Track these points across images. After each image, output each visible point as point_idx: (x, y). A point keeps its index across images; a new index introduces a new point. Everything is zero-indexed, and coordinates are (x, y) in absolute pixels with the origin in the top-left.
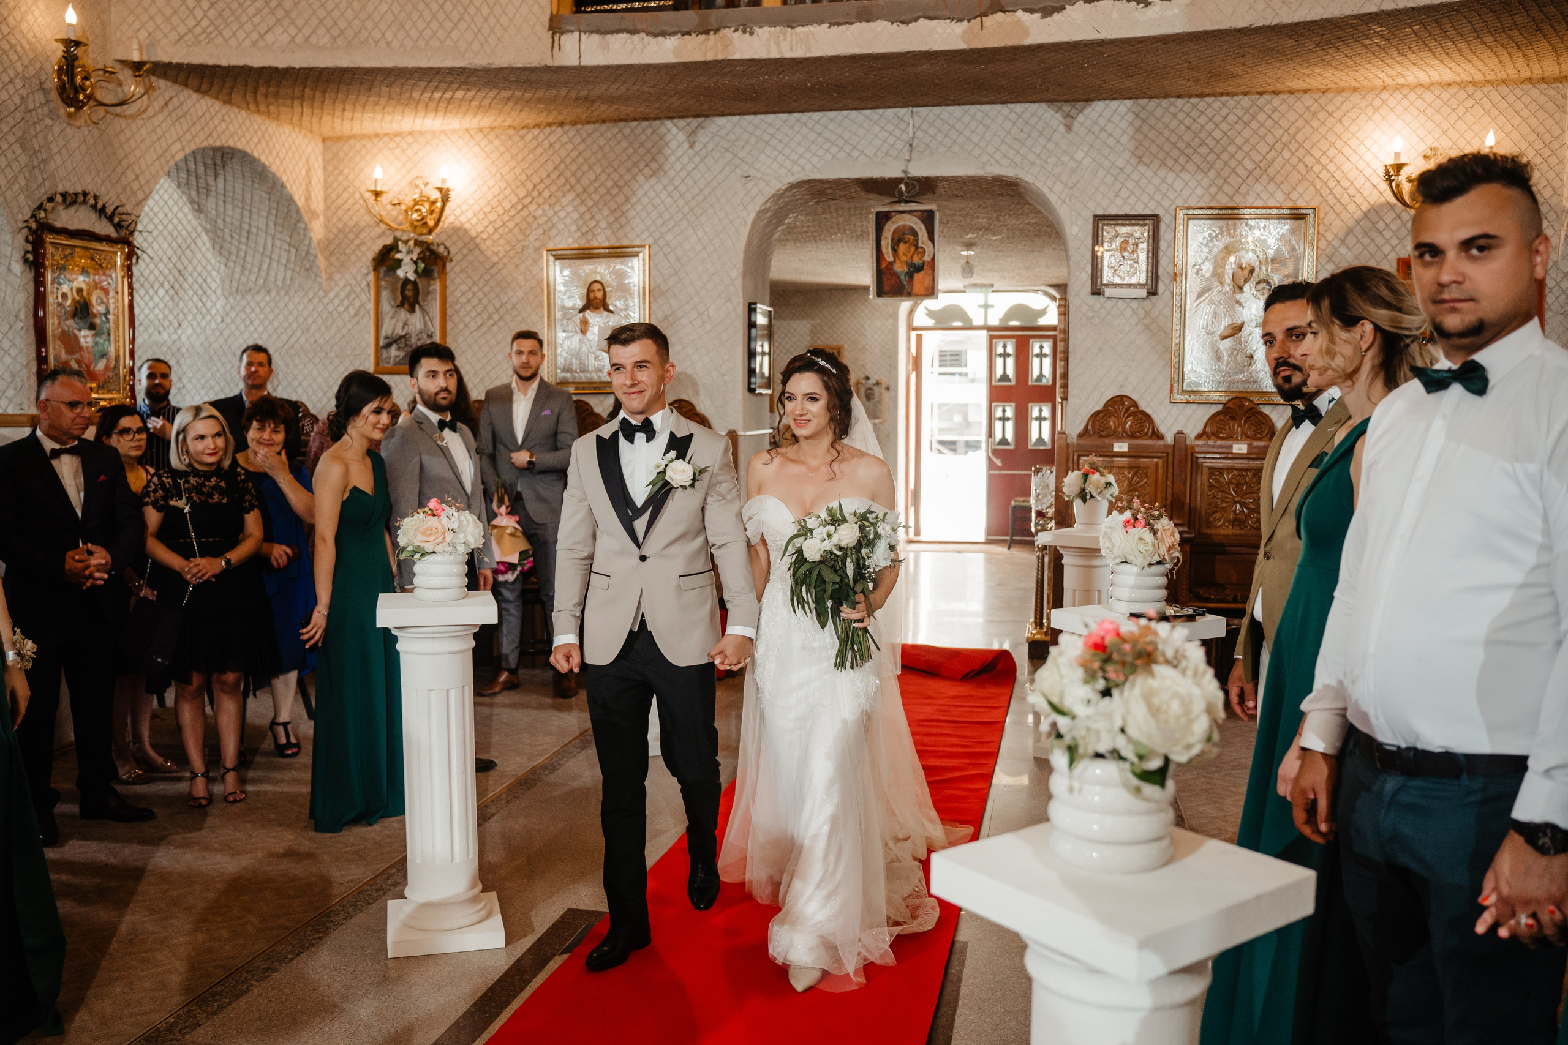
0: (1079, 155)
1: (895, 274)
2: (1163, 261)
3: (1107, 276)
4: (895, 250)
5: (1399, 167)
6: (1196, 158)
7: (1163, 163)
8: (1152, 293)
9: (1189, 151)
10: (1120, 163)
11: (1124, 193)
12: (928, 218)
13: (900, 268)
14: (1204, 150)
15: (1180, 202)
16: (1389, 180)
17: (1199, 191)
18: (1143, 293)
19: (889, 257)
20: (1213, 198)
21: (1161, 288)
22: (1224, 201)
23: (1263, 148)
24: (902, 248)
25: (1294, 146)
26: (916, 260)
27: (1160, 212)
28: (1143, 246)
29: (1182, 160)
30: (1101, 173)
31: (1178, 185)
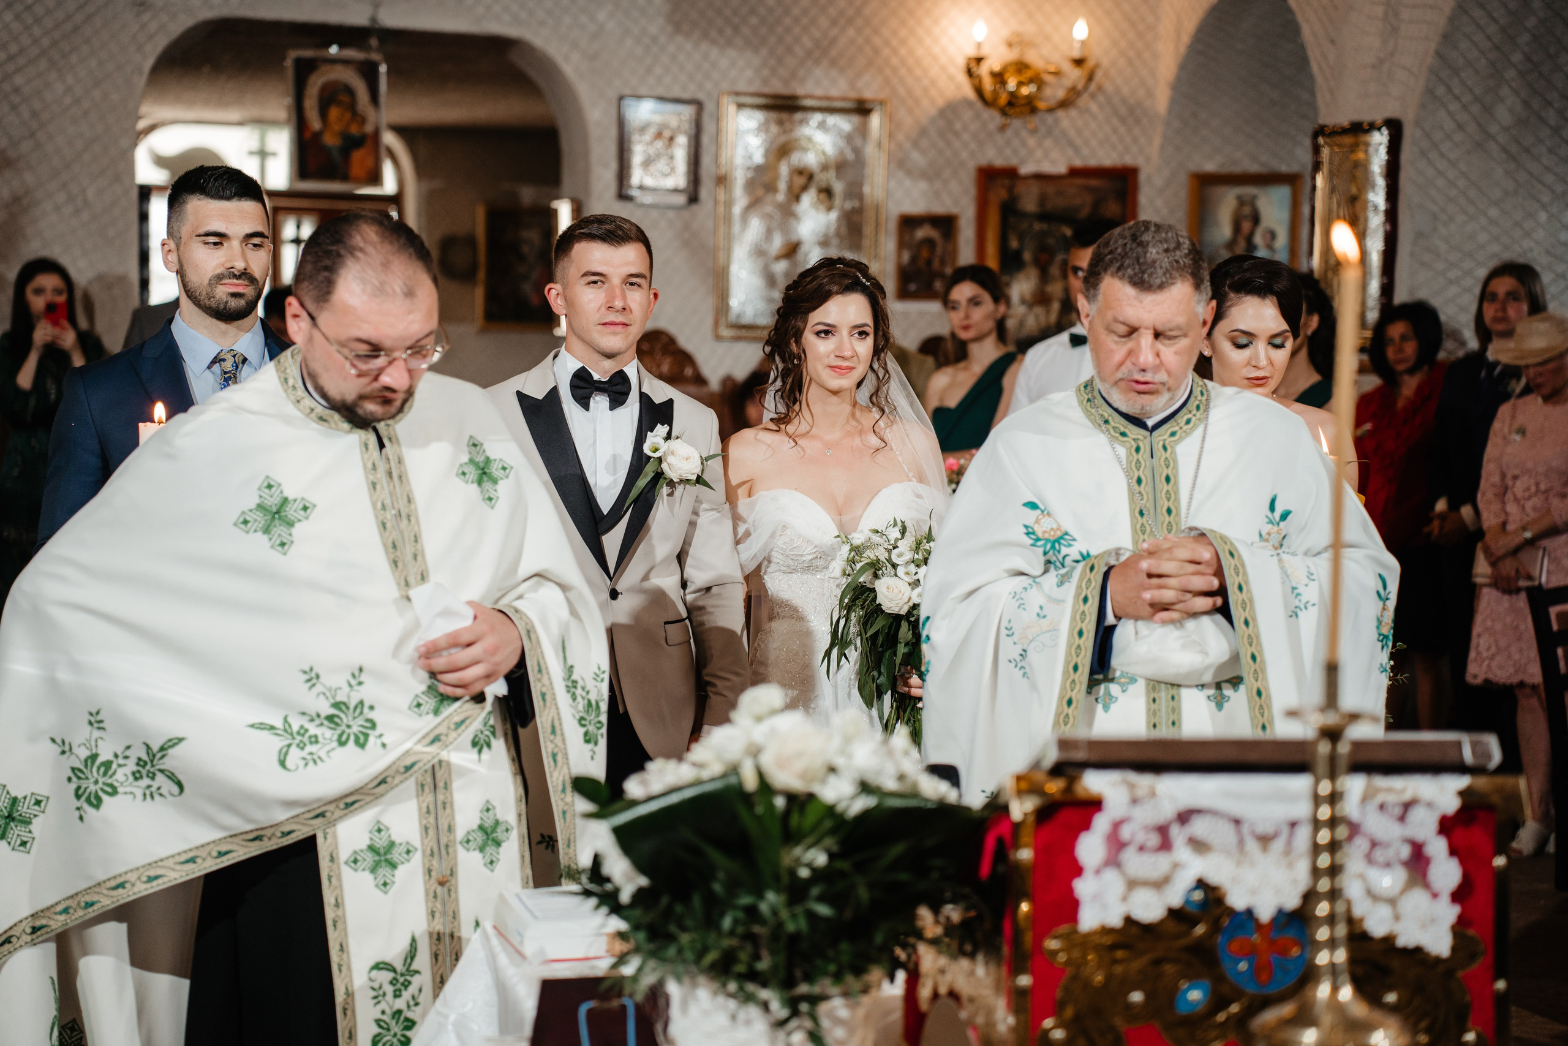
0: (602, 16)
1: (324, 150)
2: (706, 161)
3: (637, 176)
4: (323, 114)
5: (979, 60)
6: (746, 31)
7: (705, 35)
8: (693, 198)
9: (736, 20)
10: (653, 29)
11: (658, 70)
12: (369, 72)
13: (330, 140)
14: (754, 21)
15: (725, 86)
16: (970, 73)
17: (749, 73)
18: (681, 199)
19: (315, 124)
20: (765, 81)
21: (704, 193)
22: (777, 87)
23: (824, 22)
24: (334, 113)
25: (860, 22)
26: (354, 130)
27: (701, 96)
28: (682, 140)
29: (729, 31)
30: (629, 42)
31: (724, 63)
